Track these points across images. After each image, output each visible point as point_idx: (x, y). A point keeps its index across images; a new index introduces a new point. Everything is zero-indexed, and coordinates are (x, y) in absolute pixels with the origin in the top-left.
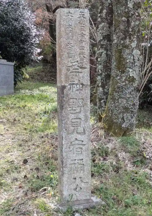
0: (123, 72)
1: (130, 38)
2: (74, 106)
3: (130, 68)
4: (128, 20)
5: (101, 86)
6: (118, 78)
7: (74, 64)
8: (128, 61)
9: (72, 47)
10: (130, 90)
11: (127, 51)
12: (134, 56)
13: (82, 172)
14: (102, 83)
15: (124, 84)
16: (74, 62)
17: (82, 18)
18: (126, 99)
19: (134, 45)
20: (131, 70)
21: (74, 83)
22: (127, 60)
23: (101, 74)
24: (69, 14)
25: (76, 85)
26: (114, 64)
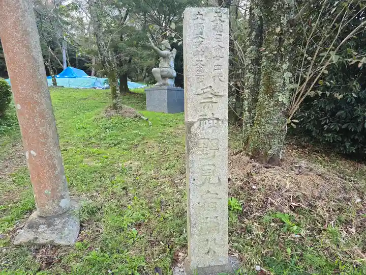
0: (271, 96)
1: (281, 59)
2: (205, 148)
3: (279, 92)
4: (280, 39)
5: (248, 111)
6: (266, 102)
7: (206, 90)
8: (277, 85)
9: (203, 67)
10: (278, 116)
11: (278, 74)
12: (284, 79)
13: (216, 232)
14: (249, 107)
15: (272, 109)
16: (206, 88)
17: (219, 22)
18: (273, 125)
19: (285, 67)
20: (280, 94)
21: (205, 117)
22: (277, 83)
23: (248, 99)
24: (199, 16)
25: (209, 121)
26: (262, 89)
